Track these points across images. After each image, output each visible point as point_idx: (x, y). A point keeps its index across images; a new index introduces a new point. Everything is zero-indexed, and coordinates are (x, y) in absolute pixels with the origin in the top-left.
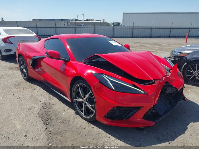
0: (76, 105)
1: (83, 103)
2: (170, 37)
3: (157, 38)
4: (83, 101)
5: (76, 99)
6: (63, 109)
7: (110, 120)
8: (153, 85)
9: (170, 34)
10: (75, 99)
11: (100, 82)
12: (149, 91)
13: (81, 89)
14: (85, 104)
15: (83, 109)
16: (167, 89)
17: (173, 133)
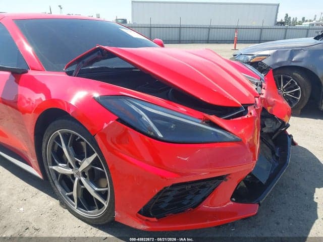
0: (56, 182)
1: (74, 179)
2: (210, 42)
3: (189, 43)
4: (72, 175)
5: (54, 168)
6: (22, 195)
7: (155, 219)
8: (246, 117)
9: (208, 38)
10: (50, 167)
11: (120, 120)
12: (242, 131)
13: (66, 145)
14: (80, 182)
15: (74, 193)
16: (266, 124)
17: (289, 220)
